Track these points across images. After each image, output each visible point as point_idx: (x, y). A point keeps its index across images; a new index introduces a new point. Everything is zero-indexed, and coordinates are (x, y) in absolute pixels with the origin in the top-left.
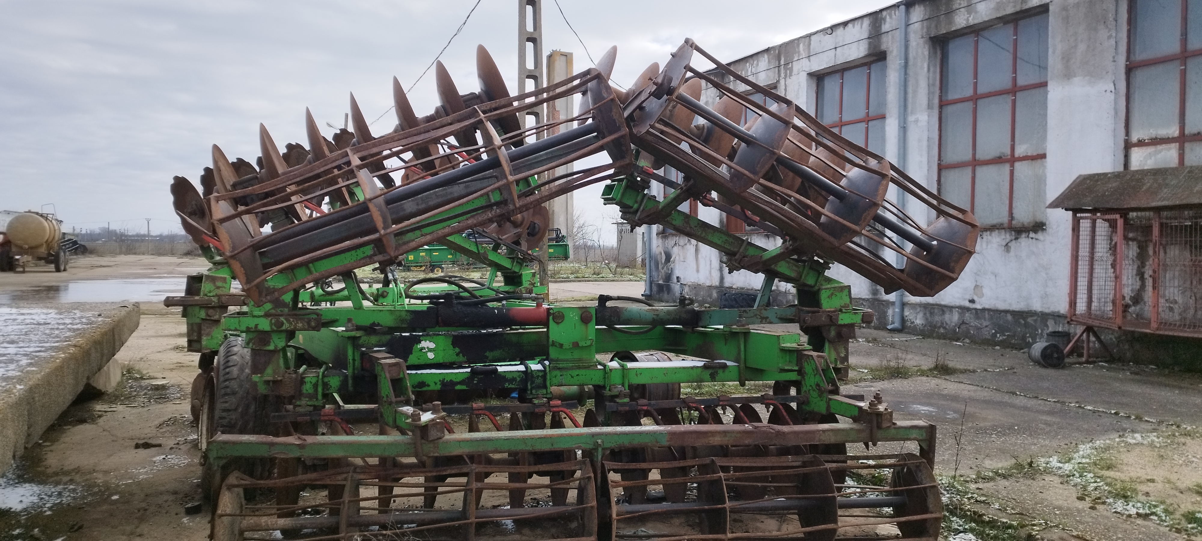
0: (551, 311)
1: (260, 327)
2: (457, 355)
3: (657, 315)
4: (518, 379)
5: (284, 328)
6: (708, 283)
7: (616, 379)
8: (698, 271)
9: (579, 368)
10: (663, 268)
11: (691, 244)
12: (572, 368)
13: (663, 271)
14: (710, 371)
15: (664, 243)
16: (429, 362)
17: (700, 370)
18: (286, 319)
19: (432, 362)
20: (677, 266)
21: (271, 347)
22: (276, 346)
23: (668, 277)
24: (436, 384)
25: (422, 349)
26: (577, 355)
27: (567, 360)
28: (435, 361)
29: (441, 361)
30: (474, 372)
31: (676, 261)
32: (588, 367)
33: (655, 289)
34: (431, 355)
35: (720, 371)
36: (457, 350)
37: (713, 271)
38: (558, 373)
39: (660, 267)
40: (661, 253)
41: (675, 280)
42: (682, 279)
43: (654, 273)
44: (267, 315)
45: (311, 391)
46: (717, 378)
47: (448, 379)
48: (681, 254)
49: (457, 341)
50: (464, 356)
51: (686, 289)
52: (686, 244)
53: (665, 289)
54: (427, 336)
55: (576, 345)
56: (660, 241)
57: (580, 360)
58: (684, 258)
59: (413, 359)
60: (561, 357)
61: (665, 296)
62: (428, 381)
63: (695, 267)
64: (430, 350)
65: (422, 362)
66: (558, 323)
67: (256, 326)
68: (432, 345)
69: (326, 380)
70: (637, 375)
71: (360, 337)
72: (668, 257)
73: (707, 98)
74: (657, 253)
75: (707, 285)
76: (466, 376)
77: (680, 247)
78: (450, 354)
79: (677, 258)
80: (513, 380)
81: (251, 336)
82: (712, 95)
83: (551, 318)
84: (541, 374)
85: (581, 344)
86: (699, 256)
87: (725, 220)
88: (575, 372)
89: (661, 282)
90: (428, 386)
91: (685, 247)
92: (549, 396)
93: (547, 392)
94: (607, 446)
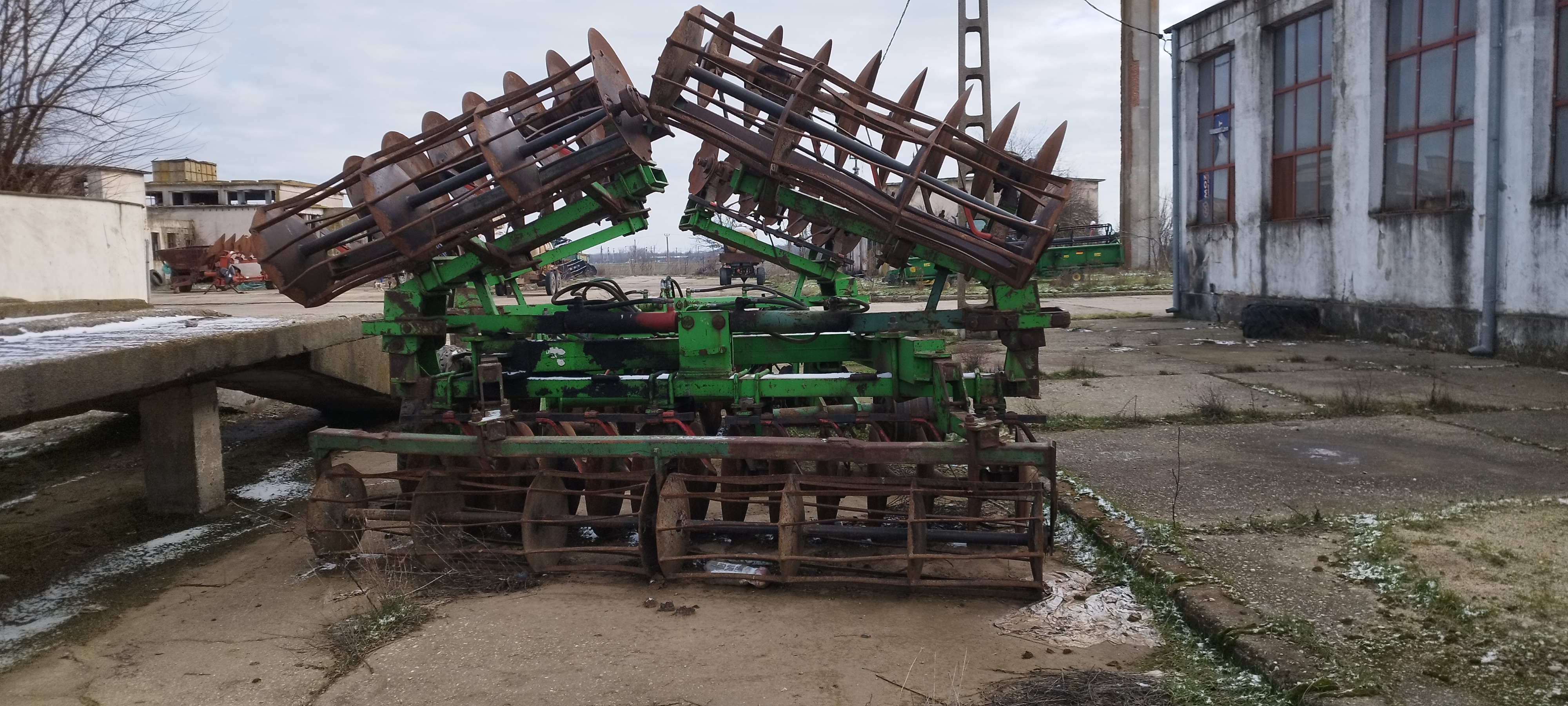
0: (680, 316)
1: (392, 332)
2: (591, 362)
3: (800, 320)
4: (641, 388)
5: (412, 332)
6: (1248, 293)
7: (747, 391)
8: (1235, 275)
9: (708, 378)
10: (1194, 273)
11: (1226, 237)
12: (701, 378)
13: (1194, 277)
14: (857, 384)
15: (1194, 238)
16: (558, 369)
17: (844, 383)
18: (415, 325)
19: (563, 369)
20: (1211, 270)
21: (405, 352)
22: (409, 350)
23: (1200, 285)
24: (558, 391)
25: (551, 355)
26: (709, 363)
27: (699, 370)
28: (566, 368)
29: (573, 369)
30: (595, 381)
31: (1210, 263)
32: (718, 378)
33: (1185, 301)
34: (561, 362)
35: (870, 385)
36: (590, 357)
37: (1253, 275)
38: (683, 382)
39: (1191, 270)
40: (1191, 252)
41: (1208, 289)
42: (1217, 288)
43: (1184, 281)
44: (397, 320)
45: (442, 395)
46: (866, 392)
47: (569, 386)
48: (1215, 252)
49: (589, 348)
50: (598, 364)
51: (1222, 301)
52: (1221, 239)
53: (1196, 302)
54: (559, 344)
55: (703, 353)
56: (1191, 235)
57: (712, 370)
58: (1219, 258)
59: (541, 366)
60: (693, 366)
61: (1197, 311)
62: (551, 387)
63: (1232, 269)
64: (560, 357)
65: (551, 368)
66: (688, 329)
67: (389, 330)
68: (561, 352)
69: (455, 384)
70: (770, 386)
71: (482, 342)
72: (1200, 255)
73: (1245, 28)
74: (1187, 251)
75: (1247, 294)
76: (587, 383)
77: (1214, 243)
78: (583, 361)
79: (1211, 258)
80: (635, 390)
81: (387, 340)
82: (1252, 24)
83: (680, 323)
84: (664, 384)
85: (710, 352)
86: (1237, 254)
87: (1270, 201)
88: (701, 383)
89: (1192, 292)
90: (551, 393)
91: (1220, 242)
92: (670, 407)
93: (669, 403)
94: (665, 454)
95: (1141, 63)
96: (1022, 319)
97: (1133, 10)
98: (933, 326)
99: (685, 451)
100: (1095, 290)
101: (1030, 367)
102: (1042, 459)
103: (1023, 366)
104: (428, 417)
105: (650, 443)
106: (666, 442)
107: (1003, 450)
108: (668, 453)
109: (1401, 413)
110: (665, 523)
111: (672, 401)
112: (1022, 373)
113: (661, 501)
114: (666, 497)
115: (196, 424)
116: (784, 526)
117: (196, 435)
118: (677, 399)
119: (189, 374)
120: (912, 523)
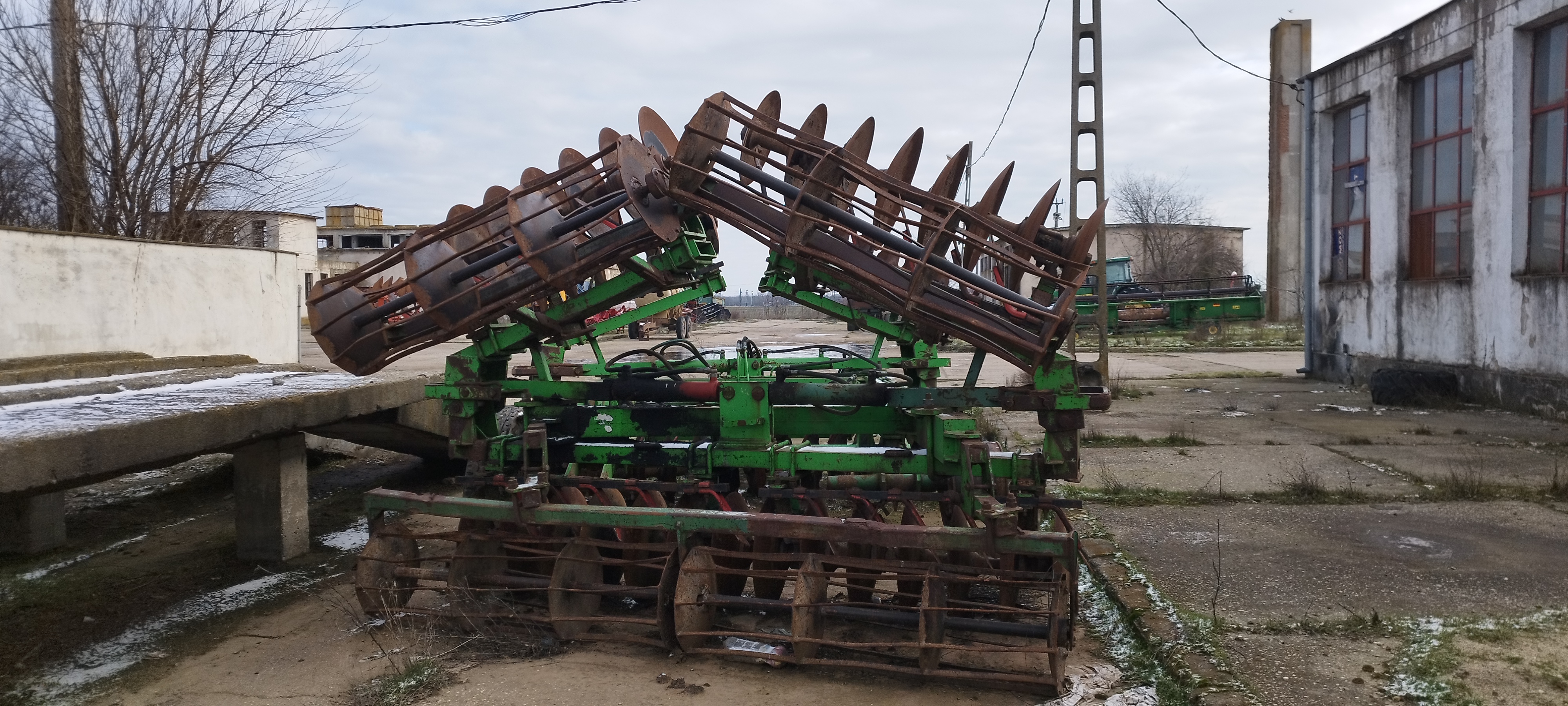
0: (721, 386)
1: (452, 396)
2: (636, 429)
3: (837, 393)
4: (681, 457)
5: (469, 397)
6: (1383, 355)
7: (783, 462)
8: (1370, 336)
9: (746, 448)
10: (1327, 332)
11: (1361, 296)
12: (739, 449)
13: (1327, 337)
14: (892, 460)
15: (1327, 295)
16: (607, 435)
17: (879, 459)
18: (472, 390)
19: (610, 435)
20: (1344, 330)
21: (463, 415)
22: (466, 414)
23: (1333, 345)
24: (603, 457)
25: (599, 421)
26: (748, 434)
27: (738, 440)
28: (613, 435)
29: (620, 435)
30: (638, 448)
31: (1344, 322)
32: (756, 449)
33: (1317, 362)
34: (608, 429)
35: (905, 461)
36: (637, 424)
37: (1389, 337)
38: (721, 453)
39: (1324, 331)
40: (1324, 310)
41: (1342, 349)
42: (1351, 349)
43: (1317, 340)
44: (456, 384)
45: (496, 458)
46: (901, 469)
47: (614, 453)
48: (1349, 312)
49: (636, 415)
50: (644, 431)
51: (1355, 364)
52: (1355, 297)
53: (1329, 362)
54: (607, 410)
55: (742, 424)
56: (1324, 292)
57: (751, 440)
58: (1353, 318)
59: (589, 432)
60: (732, 436)
61: (1329, 373)
62: (597, 454)
63: (1366, 330)
64: (607, 423)
65: (599, 434)
66: (728, 399)
67: (449, 394)
68: (609, 419)
69: (508, 447)
70: (806, 459)
71: (533, 408)
72: (1334, 314)
73: (1381, 79)
74: (1320, 309)
75: (1382, 356)
76: (630, 451)
77: (1348, 302)
78: (629, 428)
79: (1344, 317)
80: (675, 458)
81: (447, 403)
82: (1388, 75)
83: (721, 394)
84: (703, 453)
85: (748, 423)
86: (1372, 314)
87: (1407, 259)
88: (739, 453)
89: (1324, 353)
90: (596, 459)
91: (1354, 301)
92: (708, 477)
93: (707, 472)
94: (688, 528)
95: (1291, 108)
96: (1059, 400)
97: (1283, 54)
98: (971, 403)
99: (706, 526)
100: (1230, 345)
101: (1068, 449)
102: (1061, 550)
103: (1061, 448)
104: (480, 479)
105: (674, 516)
106: (688, 516)
107: (1020, 538)
108: (692, 527)
109: (1518, 498)
110: (684, 597)
111: (710, 471)
112: (1060, 455)
113: (681, 575)
114: (686, 572)
115: (283, 476)
116: (798, 607)
117: (282, 485)
118: (715, 469)
119: (254, 436)
120: (925, 611)
